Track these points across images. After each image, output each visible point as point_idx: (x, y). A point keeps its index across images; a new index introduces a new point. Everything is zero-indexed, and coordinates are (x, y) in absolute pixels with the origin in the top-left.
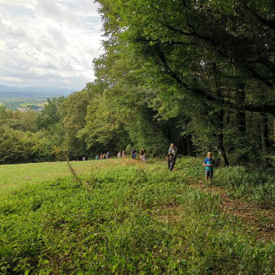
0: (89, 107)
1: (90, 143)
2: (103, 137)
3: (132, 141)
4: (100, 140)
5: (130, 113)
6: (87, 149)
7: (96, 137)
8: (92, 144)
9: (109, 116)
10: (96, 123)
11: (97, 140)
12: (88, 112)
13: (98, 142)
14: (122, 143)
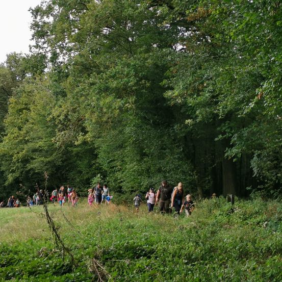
0: (12, 99)
1: (13, 171)
2: (42, 159)
3: (105, 167)
4: (36, 165)
5: (120, 108)
6: (6, 184)
7: (26, 161)
8: (17, 174)
9: (66, 116)
10: (27, 132)
11: (29, 166)
12: (10, 110)
13: (32, 169)
14: (80, 172)
